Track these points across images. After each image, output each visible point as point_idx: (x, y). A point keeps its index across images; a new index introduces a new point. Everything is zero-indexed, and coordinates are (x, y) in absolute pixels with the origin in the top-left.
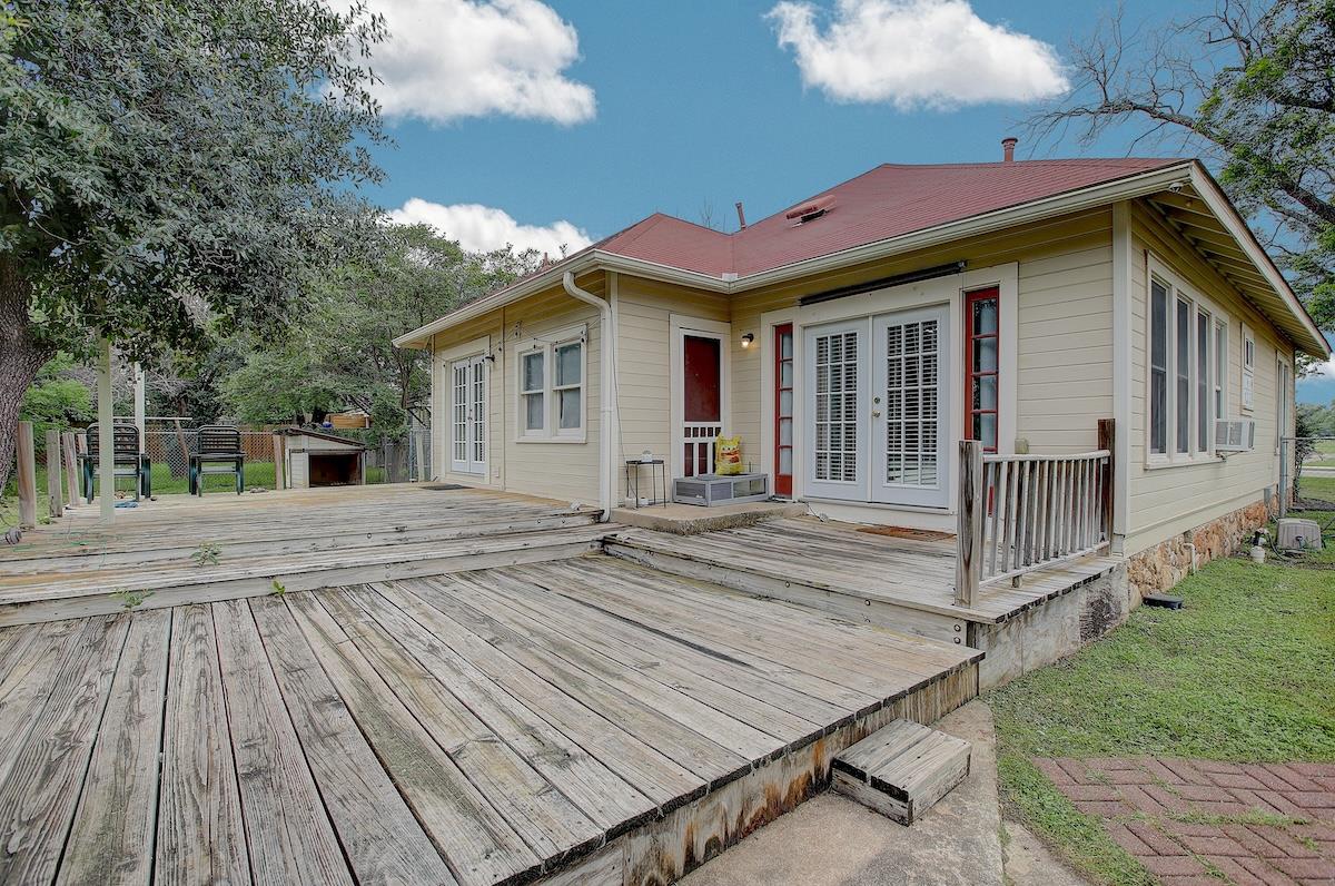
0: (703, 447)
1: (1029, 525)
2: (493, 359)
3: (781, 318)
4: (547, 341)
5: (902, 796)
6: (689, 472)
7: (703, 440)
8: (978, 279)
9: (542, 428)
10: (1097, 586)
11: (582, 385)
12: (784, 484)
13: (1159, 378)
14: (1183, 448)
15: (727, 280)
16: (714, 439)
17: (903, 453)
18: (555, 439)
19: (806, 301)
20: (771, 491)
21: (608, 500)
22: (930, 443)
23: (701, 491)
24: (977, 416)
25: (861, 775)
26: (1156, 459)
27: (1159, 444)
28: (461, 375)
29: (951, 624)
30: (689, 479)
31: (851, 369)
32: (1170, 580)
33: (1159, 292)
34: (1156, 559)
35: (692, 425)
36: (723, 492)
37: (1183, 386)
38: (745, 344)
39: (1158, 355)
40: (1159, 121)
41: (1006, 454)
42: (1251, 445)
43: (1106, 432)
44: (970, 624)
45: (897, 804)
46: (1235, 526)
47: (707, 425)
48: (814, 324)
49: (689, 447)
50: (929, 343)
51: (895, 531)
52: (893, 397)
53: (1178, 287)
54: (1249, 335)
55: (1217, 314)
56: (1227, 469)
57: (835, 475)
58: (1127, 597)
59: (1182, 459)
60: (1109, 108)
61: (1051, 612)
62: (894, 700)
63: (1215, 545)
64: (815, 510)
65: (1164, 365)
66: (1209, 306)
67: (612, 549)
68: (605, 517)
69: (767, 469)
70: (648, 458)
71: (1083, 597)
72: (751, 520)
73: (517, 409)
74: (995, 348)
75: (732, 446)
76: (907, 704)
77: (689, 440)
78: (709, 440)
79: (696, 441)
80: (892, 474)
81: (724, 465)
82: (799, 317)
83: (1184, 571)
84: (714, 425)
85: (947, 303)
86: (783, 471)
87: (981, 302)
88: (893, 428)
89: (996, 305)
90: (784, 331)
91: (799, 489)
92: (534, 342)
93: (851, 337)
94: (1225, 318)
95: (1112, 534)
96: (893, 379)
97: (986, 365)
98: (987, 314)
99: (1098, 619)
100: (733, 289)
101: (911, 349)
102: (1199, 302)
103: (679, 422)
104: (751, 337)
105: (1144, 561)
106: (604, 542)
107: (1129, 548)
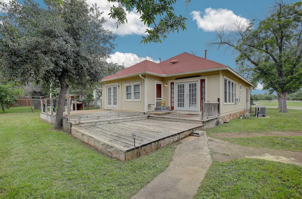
0: (159, 102)
1: (209, 111)
2: (119, 86)
3: (172, 81)
4: (132, 84)
5: (198, 134)
6: (157, 106)
7: (159, 101)
8: (202, 78)
9: (131, 99)
10: (217, 119)
11: (140, 92)
12: (172, 108)
13: (226, 92)
14: (229, 102)
15: (164, 75)
16: (161, 101)
17: (191, 103)
18: (134, 101)
19: (176, 79)
20: (170, 109)
21: (146, 111)
22: (195, 101)
23: (160, 109)
24: (202, 97)
25: (194, 133)
26: (225, 103)
27: (226, 101)
28: (110, 89)
29: (201, 122)
30: (157, 107)
31: (183, 90)
32: (228, 120)
33: (226, 80)
34: (226, 117)
35: (157, 98)
36: (164, 109)
37: (229, 93)
38: (166, 85)
39: (225, 89)
40: (230, 46)
41: (206, 102)
42: (239, 102)
43: (219, 100)
44: (203, 122)
45: (198, 135)
46: (239, 114)
47: (159, 98)
48: (177, 83)
49: (157, 102)
50: (195, 86)
51: (191, 114)
52: (190, 94)
53: (228, 79)
54: (240, 85)
55: (235, 82)
56: (237, 105)
57: (181, 106)
58: (221, 122)
59: (230, 103)
60: (222, 43)
61: (212, 122)
62: (196, 128)
63: (235, 116)
64: (178, 112)
65: (226, 90)
66: (233, 81)
67: (149, 118)
68: (145, 113)
69: (169, 105)
70: (152, 104)
71: (216, 121)
72: (169, 113)
73: (125, 95)
74: (204, 88)
75: (164, 102)
76: (197, 128)
77: (157, 101)
78: (160, 101)
79: (158, 101)
80: (190, 106)
81: (162, 105)
82: (175, 82)
83: (230, 120)
84: (160, 98)
85: (198, 81)
86: (172, 106)
87: (203, 81)
88: (190, 99)
89: (204, 81)
90: (172, 83)
91: (175, 109)
92: (129, 84)
93: (183, 85)
94: (236, 83)
95: (219, 113)
96: (190, 92)
97: (203, 90)
98: (203, 83)
99: (218, 123)
100: (165, 77)
101: (192, 87)
102: (232, 81)
103: (156, 98)
104: (167, 84)
105: (224, 117)
106: (148, 117)
107: (221, 115)
